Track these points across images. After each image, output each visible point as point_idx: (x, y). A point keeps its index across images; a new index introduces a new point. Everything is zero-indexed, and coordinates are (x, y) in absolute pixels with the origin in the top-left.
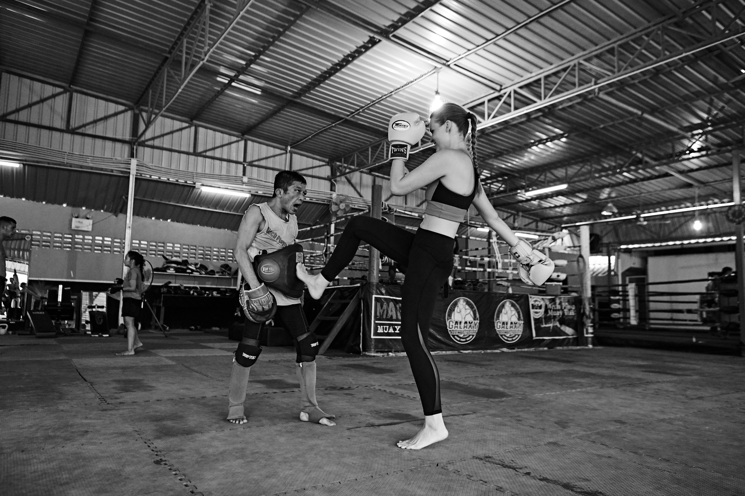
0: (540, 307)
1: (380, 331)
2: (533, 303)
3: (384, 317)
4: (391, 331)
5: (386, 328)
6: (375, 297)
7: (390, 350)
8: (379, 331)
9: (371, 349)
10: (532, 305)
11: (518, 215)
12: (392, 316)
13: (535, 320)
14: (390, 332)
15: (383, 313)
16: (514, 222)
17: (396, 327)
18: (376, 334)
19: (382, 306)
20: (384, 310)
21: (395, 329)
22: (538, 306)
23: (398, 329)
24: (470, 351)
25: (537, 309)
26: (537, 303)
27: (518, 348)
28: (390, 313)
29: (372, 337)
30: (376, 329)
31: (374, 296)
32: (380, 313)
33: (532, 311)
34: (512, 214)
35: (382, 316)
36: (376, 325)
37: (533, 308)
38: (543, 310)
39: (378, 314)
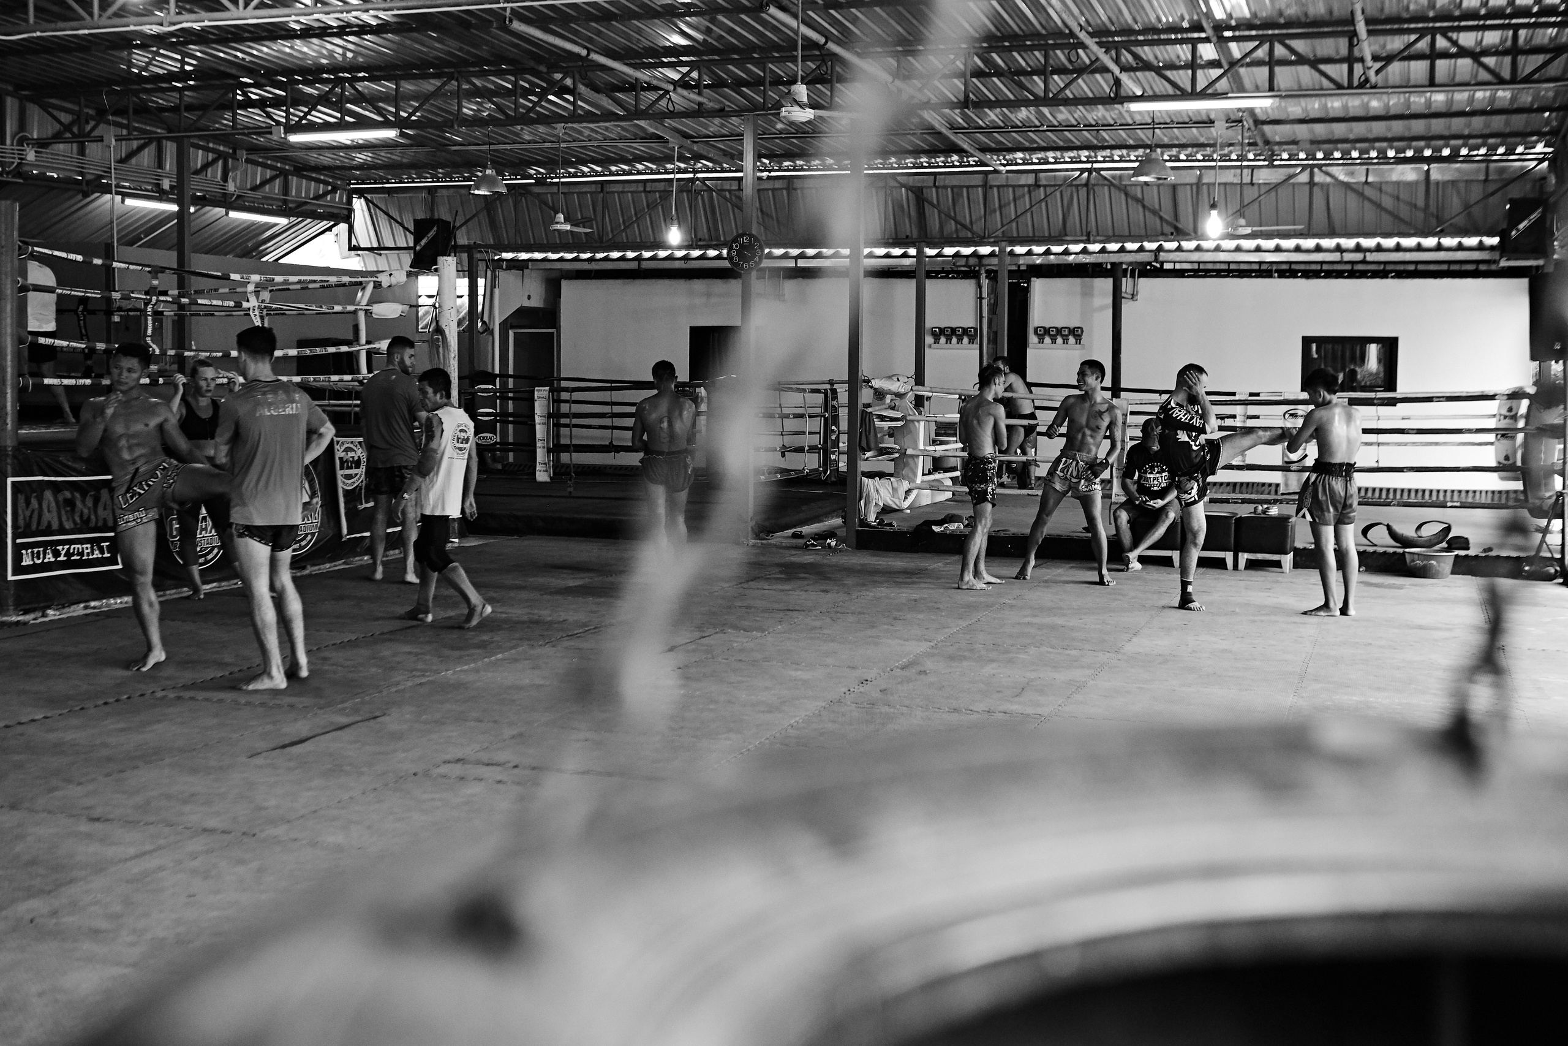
0: (357, 464)
1: (27, 561)
2: (342, 455)
3: (34, 527)
4: (50, 558)
5: (38, 552)
6: (13, 483)
7: (49, 604)
8: (24, 563)
9: (8, 606)
10: (341, 459)
11: (234, 156)
12: (49, 525)
13: (347, 493)
14: (46, 560)
15: (31, 517)
16: (225, 178)
17: (60, 548)
18: (18, 569)
19: (28, 503)
20: (33, 511)
21: (57, 554)
22: (352, 462)
23: (63, 553)
24: (215, 584)
25: (350, 468)
26: (350, 454)
27: (313, 565)
28: (47, 516)
29: (10, 578)
30: (18, 558)
31: (10, 480)
32: (25, 519)
33: (340, 473)
34: (220, 155)
35: (28, 525)
36: (18, 549)
37: (342, 468)
38: (361, 471)
39: (21, 522)
